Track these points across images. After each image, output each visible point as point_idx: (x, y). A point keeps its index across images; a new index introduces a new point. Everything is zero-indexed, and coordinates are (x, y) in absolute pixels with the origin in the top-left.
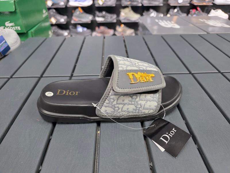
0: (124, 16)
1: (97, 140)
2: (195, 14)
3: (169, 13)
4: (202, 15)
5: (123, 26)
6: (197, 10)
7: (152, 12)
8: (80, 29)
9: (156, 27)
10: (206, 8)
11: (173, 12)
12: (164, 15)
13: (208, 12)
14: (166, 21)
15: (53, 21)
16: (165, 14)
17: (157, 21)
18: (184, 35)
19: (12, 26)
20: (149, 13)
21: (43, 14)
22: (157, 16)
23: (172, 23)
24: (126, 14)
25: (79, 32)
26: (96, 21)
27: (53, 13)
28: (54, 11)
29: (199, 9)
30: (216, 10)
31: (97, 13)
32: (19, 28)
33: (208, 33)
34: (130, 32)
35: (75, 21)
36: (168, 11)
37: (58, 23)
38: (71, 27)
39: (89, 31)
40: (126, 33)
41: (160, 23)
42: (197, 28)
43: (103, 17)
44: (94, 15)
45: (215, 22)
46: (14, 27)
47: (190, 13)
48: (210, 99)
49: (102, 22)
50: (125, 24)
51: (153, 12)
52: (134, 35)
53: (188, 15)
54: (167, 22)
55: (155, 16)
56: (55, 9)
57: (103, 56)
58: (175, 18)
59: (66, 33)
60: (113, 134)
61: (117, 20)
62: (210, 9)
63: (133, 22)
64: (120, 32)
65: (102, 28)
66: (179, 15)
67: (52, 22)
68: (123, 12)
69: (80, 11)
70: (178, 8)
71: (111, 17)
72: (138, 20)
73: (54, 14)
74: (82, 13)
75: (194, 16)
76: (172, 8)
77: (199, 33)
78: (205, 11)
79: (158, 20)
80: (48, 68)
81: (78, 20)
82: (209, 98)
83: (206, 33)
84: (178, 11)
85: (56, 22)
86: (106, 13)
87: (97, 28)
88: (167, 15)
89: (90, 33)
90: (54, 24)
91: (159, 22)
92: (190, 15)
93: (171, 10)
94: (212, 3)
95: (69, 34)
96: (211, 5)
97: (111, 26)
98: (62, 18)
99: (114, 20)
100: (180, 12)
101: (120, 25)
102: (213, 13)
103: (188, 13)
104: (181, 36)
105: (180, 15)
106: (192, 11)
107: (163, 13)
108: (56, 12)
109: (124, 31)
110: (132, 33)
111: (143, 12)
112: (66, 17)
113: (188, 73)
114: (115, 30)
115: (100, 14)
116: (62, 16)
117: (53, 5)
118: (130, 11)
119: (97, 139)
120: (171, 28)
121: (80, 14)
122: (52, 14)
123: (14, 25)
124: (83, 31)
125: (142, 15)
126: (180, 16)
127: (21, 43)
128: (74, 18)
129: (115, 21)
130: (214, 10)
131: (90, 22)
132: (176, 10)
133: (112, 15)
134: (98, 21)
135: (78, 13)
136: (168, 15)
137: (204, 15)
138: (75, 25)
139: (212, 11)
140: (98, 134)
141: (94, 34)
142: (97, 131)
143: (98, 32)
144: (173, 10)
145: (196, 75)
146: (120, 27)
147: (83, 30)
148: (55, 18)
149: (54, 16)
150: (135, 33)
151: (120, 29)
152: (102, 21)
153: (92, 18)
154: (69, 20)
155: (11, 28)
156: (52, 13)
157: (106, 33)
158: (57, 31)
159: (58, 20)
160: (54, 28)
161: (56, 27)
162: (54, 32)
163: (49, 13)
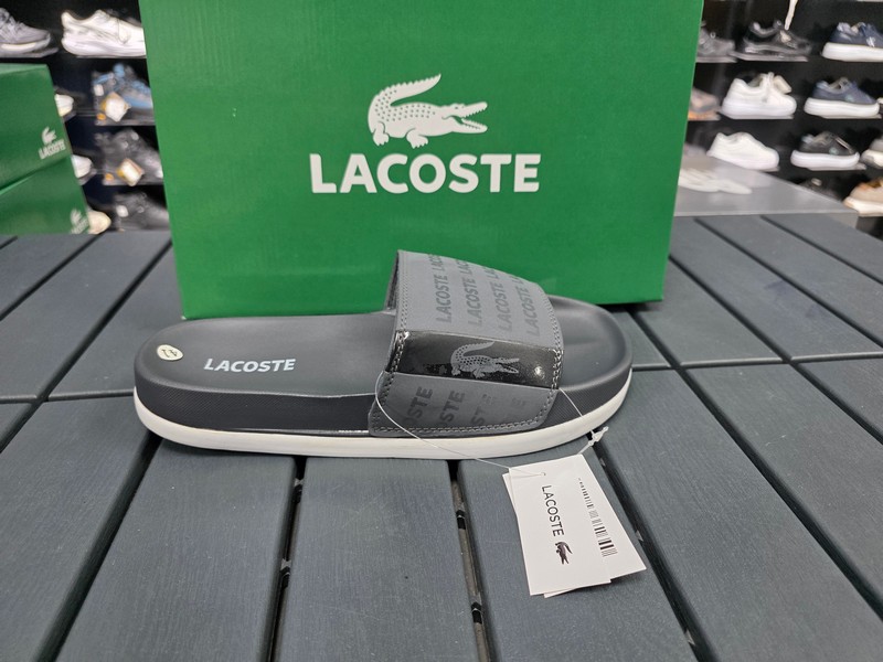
4: (686, 152)
10: (700, 131)
13: (707, 144)
15: (131, 173)
27: (130, 145)
28: (135, 136)
30: (733, 136)
37: (150, 180)
56: (137, 129)
67: (124, 177)
73: (134, 148)
78: (696, 139)
85: (143, 177)
90: (133, 184)
94: (718, 113)
96: (715, 122)
102: (724, 146)
108: (142, 141)
117: (129, 114)
122: (127, 150)
130: (727, 135)
137: (693, 152)
139: (721, 139)
148: (140, 164)
149: (133, 157)
156: (125, 146)
158: (146, 210)
159: (148, 172)
160: (133, 199)
161: (142, 198)
162: (132, 214)
163: (114, 146)
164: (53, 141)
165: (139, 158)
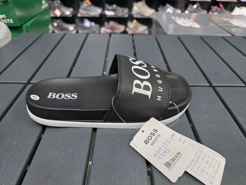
0: (136, 11)
1: (87, 175)
2: (216, 11)
3: (187, 9)
4: (225, 12)
5: (135, 21)
6: (219, 7)
7: (168, 8)
8: (87, 24)
9: (171, 26)
10: (230, 5)
11: (192, 8)
12: (181, 12)
13: (231, 10)
14: (184, 18)
15: (58, 13)
16: (183, 10)
17: (173, 18)
18: (205, 36)
19: (3, 19)
20: (165, 8)
21: (42, 5)
22: (174, 12)
23: (190, 21)
24: (139, 8)
25: (86, 26)
26: (105, 15)
27: (58, 4)
28: (59, 2)
29: (221, 5)
30: (240, 8)
31: (107, 6)
32: (11, 21)
33: (233, 35)
34: (142, 29)
35: (81, 14)
36: (186, 7)
37: (63, 15)
38: (77, 21)
39: (97, 26)
40: (138, 29)
41: (176, 21)
42: (220, 28)
43: (114, 10)
44: (104, 9)
45: (241, 22)
46: (5, 20)
47: (212, 10)
48: (235, 123)
49: (112, 17)
50: (138, 19)
51: (170, 7)
52: (147, 32)
53: (208, 12)
54: (186, 21)
55: (171, 12)
57: (107, 59)
58: (194, 15)
59: (71, 28)
60: (108, 169)
61: (129, 15)
62: (234, 6)
63: (147, 17)
64: (132, 29)
65: (112, 23)
66: (198, 11)
67: (56, 14)
68: (136, 6)
69: (88, 3)
70: (198, 4)
71: (122, 11)
72: (152, 15)
73: (59, 6)
74: (90, 6)
75: (216, 13)
76: (191, 4)
77: (223, 35)
78: (228, 8)
79: (175, 16)
80: (38, 72)
81: (85, 13)
82: (233, 120)
83: (230, 35)
84: (198, 7)
85: (61, 14)
86: (116, 6)
87: (106, 23)
88: (184, 11)
89: (98, 29)
90: (59, 16)
91: (176, 19)
92: (210, 13)
93: (190, 6)
95: (75, 28)
96: (236, 2)
97: (122, 21)
98: (68, 10)
99: (125, 14)
100: (200, 8)
101: (132, 21)
102: (237, 11)
103: (209, 10)
104: (201, 37)
105: (200, 11)
106: (214, 8)
107: (181, 9)
108: (61, 3)
109: (136, 28)
110: (145, 30)
111: (158, 6)
112: (71, 10)
113: (209, 85)
114: (126, 26)
115: (110, 8)
116: (67, 8)
118: (143, 5)
119: (87, 173)
120: (190, 27)
121: (87, 6)
122: (57, 6)
123: (6, 17)
124: (91, 26)
125: (157, 10)
126: (200, 13)
127: (12, 39)
128: (81, 11)
129: (126, 16)
131: (98, 16)
132: (195, 6)
133: (123, 9)
134: (107, 15)
135: (85, 5)
136: (187, 12)
137: (227, 13)
138: (82, 19)
139: (237, 8)
140: (89, 166)
141: (103, 30)
142: (88, 161)
143: (107, 28)
144: (192, 6)
145: (217, 89)
146: (132, 23)
147: (90, 24)
148: (60, 10)
149: (59, 8)
150: (148, 30)
151: (132, 25)
152: (111, 15)
153: (101, 12)
154: (75, 13)
155: (3, 21)
156: (56, 4)
157: (116, 29)
158: (62, 24)
159: (63, 13)
160: (59, 21)
161: (61, 21)
162: (58, 25)
163: (53, 4)
164: (45, 3)
165: (60, 8)
